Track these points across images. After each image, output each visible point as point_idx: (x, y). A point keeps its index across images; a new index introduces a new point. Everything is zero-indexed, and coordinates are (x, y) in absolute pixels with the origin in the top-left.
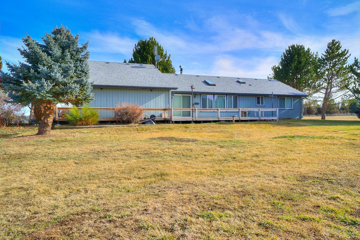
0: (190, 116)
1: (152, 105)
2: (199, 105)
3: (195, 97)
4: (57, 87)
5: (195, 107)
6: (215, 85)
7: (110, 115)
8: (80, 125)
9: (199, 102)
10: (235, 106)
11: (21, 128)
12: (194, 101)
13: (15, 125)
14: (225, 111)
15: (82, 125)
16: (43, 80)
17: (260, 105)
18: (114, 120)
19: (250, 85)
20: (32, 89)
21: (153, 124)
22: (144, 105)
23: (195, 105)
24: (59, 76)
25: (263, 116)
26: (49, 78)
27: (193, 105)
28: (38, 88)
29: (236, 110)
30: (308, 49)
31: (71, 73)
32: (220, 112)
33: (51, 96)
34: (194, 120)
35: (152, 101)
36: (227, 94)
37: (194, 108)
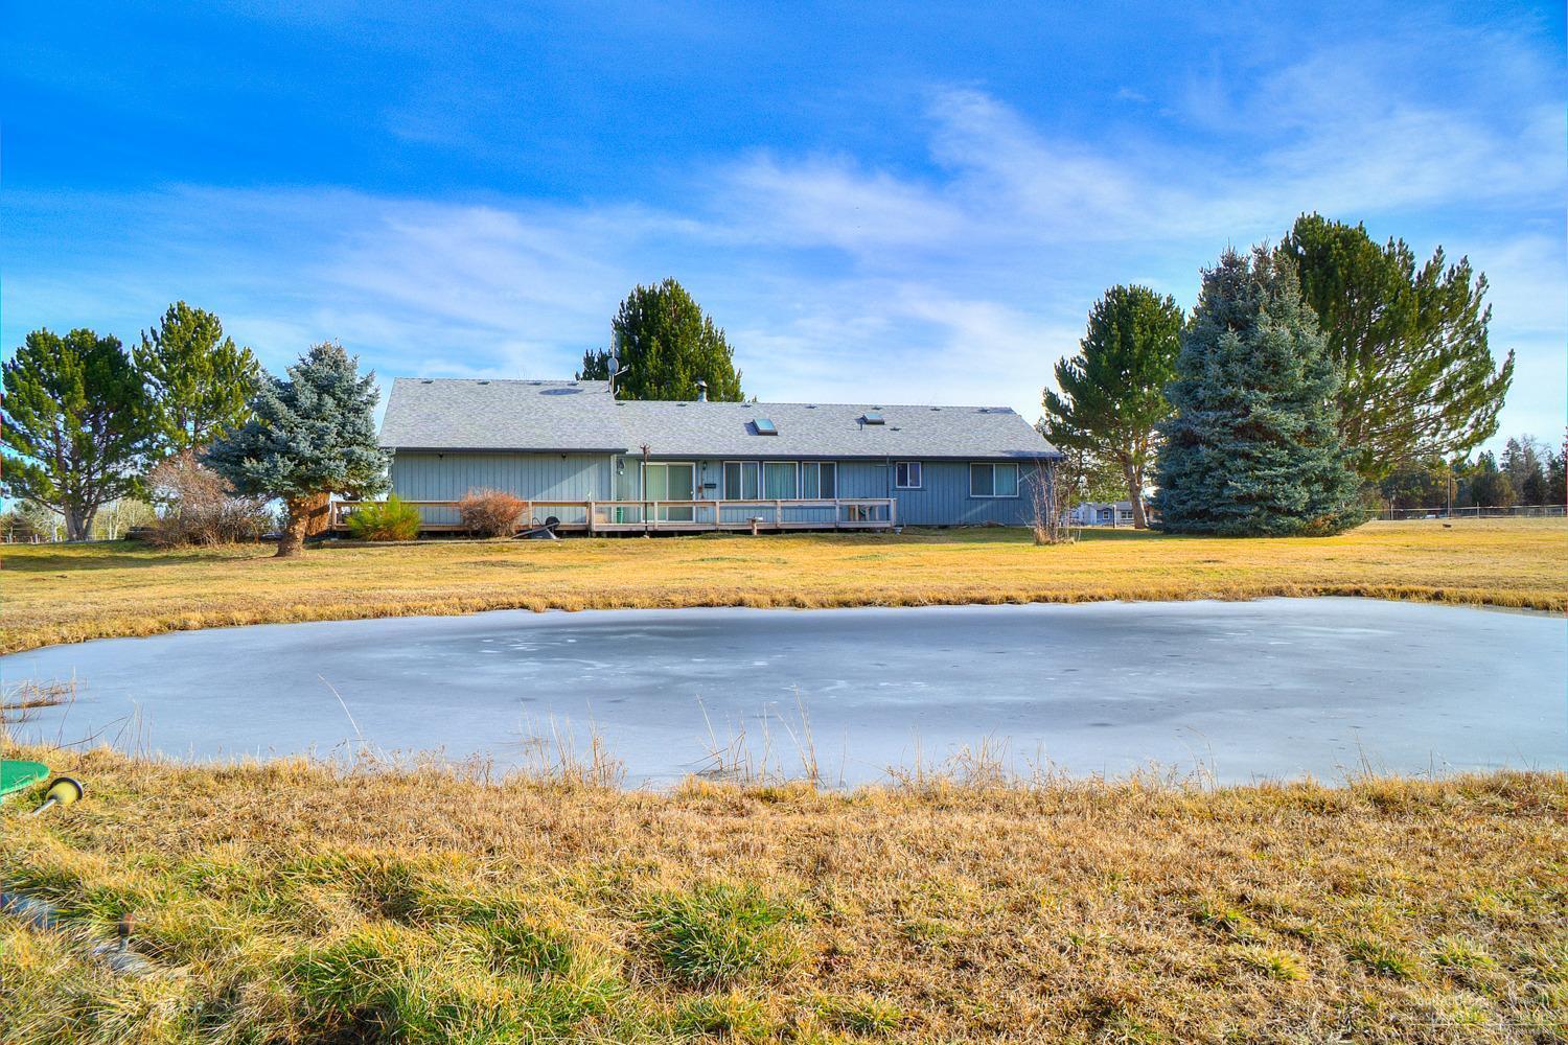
0: (692, 519)
1: (565, 492)
2: (717, 490)
3: (704, 469)
4: (303, 467)
5: (705, 496)
6: (775, 434)
7: (451, 518)
8: (375, 540)
9: (717, 482)
10: (828, 493)
11: (263, 545)
12: (702, 480)
13: (252, 539)
14: (796, 505)
15: (380, 540)
16: (277, 456)
17: (909, 486)
18: (462, 529)
19: (895, 429)
20: (258, 473)
21: (549, 537)
22: (545, 493)
23: (705, 491)
24: (305, 447)
25: (877, 518)
26: (286, 451)
27: (700, 489)
28: (267, 470)
29: (828, 503)
30: (1170, 299)
31: (331, 439)
32: (782, 508)
33: (291, 483)
34: (650, 529)
35: (565, 483)
36: (801, 459)
37: (703, 497)
